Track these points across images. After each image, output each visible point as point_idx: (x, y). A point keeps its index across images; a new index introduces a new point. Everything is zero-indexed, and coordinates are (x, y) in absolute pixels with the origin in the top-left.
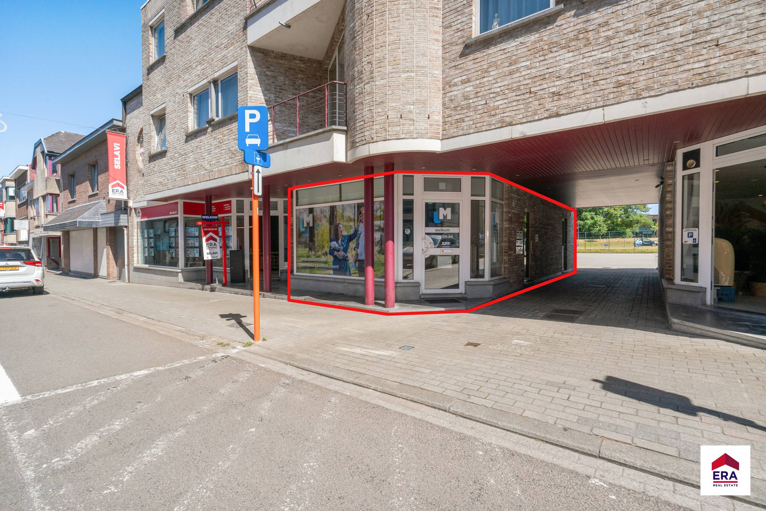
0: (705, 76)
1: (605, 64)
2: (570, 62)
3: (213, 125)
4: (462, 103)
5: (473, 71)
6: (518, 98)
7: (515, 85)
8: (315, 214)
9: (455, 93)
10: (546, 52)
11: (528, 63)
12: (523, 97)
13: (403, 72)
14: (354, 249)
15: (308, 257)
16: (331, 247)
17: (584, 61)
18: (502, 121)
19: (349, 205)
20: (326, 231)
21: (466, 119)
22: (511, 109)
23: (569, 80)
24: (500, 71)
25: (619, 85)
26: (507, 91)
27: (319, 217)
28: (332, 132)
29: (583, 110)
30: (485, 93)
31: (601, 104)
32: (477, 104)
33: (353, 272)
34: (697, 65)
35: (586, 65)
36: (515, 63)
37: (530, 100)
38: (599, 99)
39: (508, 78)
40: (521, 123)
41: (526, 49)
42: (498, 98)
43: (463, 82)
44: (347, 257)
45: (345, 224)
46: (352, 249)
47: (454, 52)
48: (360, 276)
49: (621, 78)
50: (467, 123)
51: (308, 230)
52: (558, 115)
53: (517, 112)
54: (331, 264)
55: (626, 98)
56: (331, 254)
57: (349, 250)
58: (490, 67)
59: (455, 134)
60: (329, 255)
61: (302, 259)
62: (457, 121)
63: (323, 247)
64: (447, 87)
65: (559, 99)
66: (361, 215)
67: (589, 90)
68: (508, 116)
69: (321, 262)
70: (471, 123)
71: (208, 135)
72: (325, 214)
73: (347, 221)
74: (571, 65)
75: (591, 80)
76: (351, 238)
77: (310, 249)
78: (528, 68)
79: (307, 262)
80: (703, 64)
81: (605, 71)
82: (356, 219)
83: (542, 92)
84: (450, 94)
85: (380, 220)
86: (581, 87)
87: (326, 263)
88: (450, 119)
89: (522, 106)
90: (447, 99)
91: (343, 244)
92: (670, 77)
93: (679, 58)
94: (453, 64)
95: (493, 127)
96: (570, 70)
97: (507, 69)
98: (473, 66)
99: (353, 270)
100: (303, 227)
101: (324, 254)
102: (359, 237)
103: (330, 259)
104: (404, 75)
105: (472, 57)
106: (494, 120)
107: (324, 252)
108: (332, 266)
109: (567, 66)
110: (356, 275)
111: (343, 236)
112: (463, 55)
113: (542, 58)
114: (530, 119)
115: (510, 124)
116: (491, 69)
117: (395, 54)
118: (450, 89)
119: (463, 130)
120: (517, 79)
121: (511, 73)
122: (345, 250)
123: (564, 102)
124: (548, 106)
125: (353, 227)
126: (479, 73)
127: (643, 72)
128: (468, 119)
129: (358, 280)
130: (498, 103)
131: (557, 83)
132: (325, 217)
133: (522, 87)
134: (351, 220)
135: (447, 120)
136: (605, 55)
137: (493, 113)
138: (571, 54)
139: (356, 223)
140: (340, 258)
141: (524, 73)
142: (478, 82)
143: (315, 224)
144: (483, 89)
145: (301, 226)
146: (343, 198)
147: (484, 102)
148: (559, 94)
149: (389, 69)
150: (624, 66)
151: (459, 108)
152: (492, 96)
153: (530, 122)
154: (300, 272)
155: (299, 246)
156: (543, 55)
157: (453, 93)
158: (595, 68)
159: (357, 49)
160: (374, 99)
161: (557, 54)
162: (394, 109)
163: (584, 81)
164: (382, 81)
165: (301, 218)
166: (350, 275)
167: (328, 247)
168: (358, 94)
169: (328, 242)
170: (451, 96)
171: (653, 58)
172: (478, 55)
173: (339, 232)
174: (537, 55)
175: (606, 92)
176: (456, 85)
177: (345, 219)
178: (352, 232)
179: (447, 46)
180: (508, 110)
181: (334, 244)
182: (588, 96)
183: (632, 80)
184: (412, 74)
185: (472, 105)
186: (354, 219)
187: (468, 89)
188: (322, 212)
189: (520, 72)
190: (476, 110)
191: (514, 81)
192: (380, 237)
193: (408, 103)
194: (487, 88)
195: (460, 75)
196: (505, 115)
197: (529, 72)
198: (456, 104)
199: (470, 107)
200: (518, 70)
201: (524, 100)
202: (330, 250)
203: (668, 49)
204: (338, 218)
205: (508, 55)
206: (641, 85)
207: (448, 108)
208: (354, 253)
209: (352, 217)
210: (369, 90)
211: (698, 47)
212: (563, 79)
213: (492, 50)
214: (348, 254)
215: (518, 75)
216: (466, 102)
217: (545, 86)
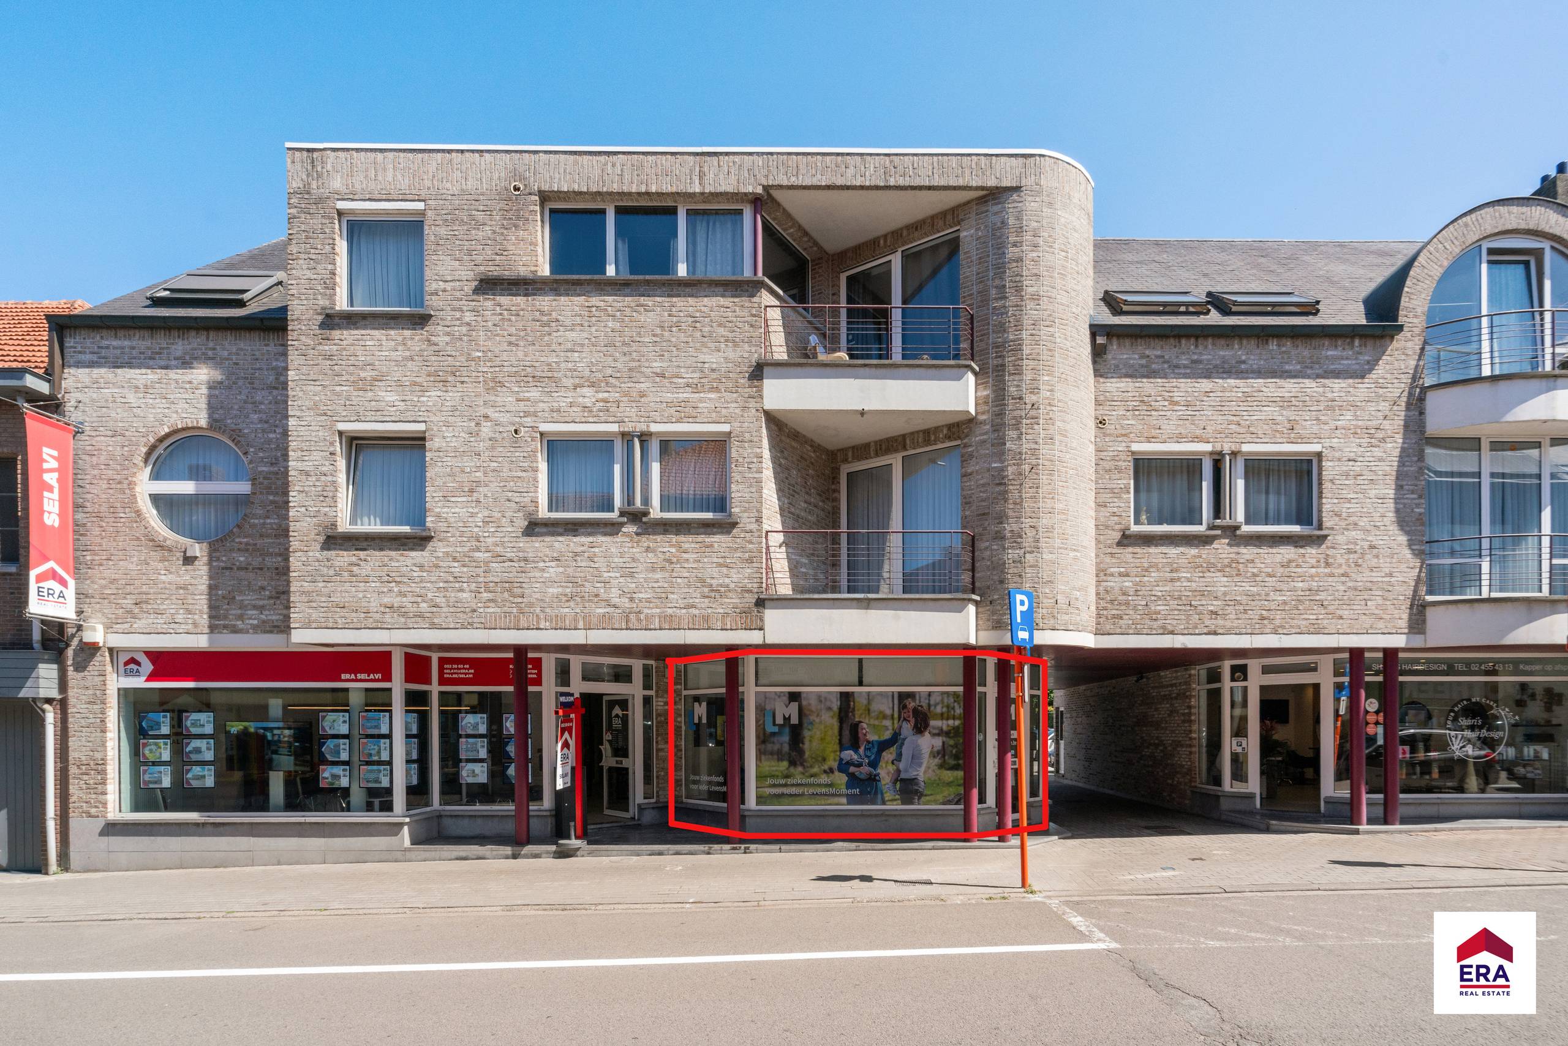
0: (1316, 626)
1: (1252, 597)
2: (1225, 586)
3: (645, 523)
4: (1120, 598)
5: (1132, 565)
6: (1179, 607)
7: (1176, 593)
8: (804, 703)
9: (1112, 584)
10: (1205, 569)
11: (1189, 575)
12: (1183, 608)
13: (1072, 550)
14: (893, 763)
15: (787, 777)
16: (841, 760)
17: (1236, 588)
18: (1163, 627)
19: (881, 694)
20: (830, 733)
21: (1125, 617)
22: (1173, 617)
23: (1224, 603)
24: (1161, 574)
25: (1263, 618)
26: (1168, 598)
27: (813, 709)
28: (966, 602)
29: (1236, 634)
30: (1146, 593)
31: (1249, 631)
32: (1136, 602)
33: (890, 798)
34: (1311, 617)
35: (1238, 593)
36: (1177, 571)
37: (1191, 612)
38: (1248, 626)
39: (1170, 584)
40: (1183, 634)
41: (1187, 561)
42: (1160, 603)
43: (1121, 575)
44: (878, 775)
45: (872, 722)
46: (887, 762)
47: (1108, 537)
48: (903, 804)
49: (1264, 612)
50: (1126, 622)
51: (787, 730)
52: (1215, 633)
53: (1179, 622)
54: (844, 787)
55: (1268, 631)
56: (840, 770)
57: (882, 764)
58: (1151, 567)
59: (1111, 632)
60: (837, 773)
61: (769, 781)
62: (1114, 617)
63: (824, 760)
64: (1102, 574)
65: (1216, 619)
66: (905, 711)
67: (1240, 616)
68: (1170, 623)
69: (819, 785)
70: (1131, 622)
71: (619, 538)
72: (828, 704)
73: (877, 718)
74: (1226, 589)
75: (1241, 608)
76: (884, 746)
77: (793, 763)
78: (1189, 580)
79: (786, 785)
80: (1315, 617)
81: (1252, 603)
82: (896, 715)
83: (1201, 608)
84: (1106, 584)
85: (942, 719)
86: (1234, 612)
87: (831, 785)
88: (1105, 612)
89: (1183, 617)
90: (1101, 588)
91: (869, 754)
92: (1296, 621)
93: (1301, 608)
94: (1109, 550)
95: (1154, 632)
96: (1225, 594)
97: (1169, 574)
98: (1132, 560)
99: (887, 796)
100: (774, 724)
101: (825, 772)
102: (903, 744)
103: (841, 779)
104: (1072, 554)
105: (1130, 549)
106: (1155, 624)
107: (826, 767)
108: (844, 791)
109: (1223, 589)
110: (895, 803)
111: (868, 742)
112: (1120, 544)
113: (1201, 575)
114: (1191, 631)
115: (1172, 633)
116: (1151, 570)
117: (1064, 526)
118: (1105, 578)
119: (1120, 628)
120: (1179, 588)
121: (1172, 580)
122: (874, 764)
123: (1220, 622)
124: (1208, 623)
125: (890, 728)
126: (1139, 570)
127: (1279, 612)
128: (1127, 617)
129: (901, 810)
130: (1159, 608)
131: (1215, 603)
132: (830, 709)
133: (1183, 598)
134: (885, 717)
135: (1101, 612)
136: (1252, 588)
137: (1154, 617)
138: (1225, 579)
139: (896, 722)
140: (862, 777)
141: (1185, 584)
142: (1138, 579)
143: (805, 721)
144: (1143, 588)
145: (769, 720)
146: (865, 680)
147: (1144, 603)
148: (1216, 613)
149: (1058, 543)
150: (1266, 603)
151: (1116, 603)
152: (1153, 598)
153: (1191, 634)
154: (765, 804)
155: (763, 757)
156: (1203, 572)
157: (1109, 584)
158: (1245, 597)
159: (1011, 501)
160: (1040, 575)
161: (1214, 575)
162: (1063, 593)
163: (1237, 608)
164: (1051, 555)
165: (768, 707)
166: (884, 803)
167: (835, 760)
168: (1011, 561)
169: (835, 752)
170: (1107, 586)
171: (1285, 603)
172: (1138, 550)
173: (860, 735)
174: (1197, 570)
175: (1254, 621)
176: (1112, 575)
177: (873, 714)
178: (887, 735)
179: (1101, 527)
180: (1169, 617)
181: (849, 754)
182: (1240, 621)
183: (1272, 617)
184: (1078, 554)
185: (1131, 602)
186: (893, 715)
187: (1127, 584)
188: (821, 701)
189: (1182, 582)
190: (1135, 609)
191: (1175, 588)
192: (941, 744)
193: (1074, 588)
194: (1148, 589)
195: (1117, 565)
196: (1167, 622)
197: (1189, 584)
198: (1113, 597)
199: (1129, 604)
200: (1179, 579)
201: (1185, 611)
202: (840, 764)
203: (1294, 598)
204: (857, 713)
205: (1169, 560)
206: (1277, 622)
207: (1103, 599)
208: (892, 768)
209: (888, 712)
210: (1032, 561)
211: (1312, 603)
212: (1220, 600)
213: (1153, 550)
214: (879, 771)
215: (1178, 584)
216: (1124, 598)
217: (1204, 603)
